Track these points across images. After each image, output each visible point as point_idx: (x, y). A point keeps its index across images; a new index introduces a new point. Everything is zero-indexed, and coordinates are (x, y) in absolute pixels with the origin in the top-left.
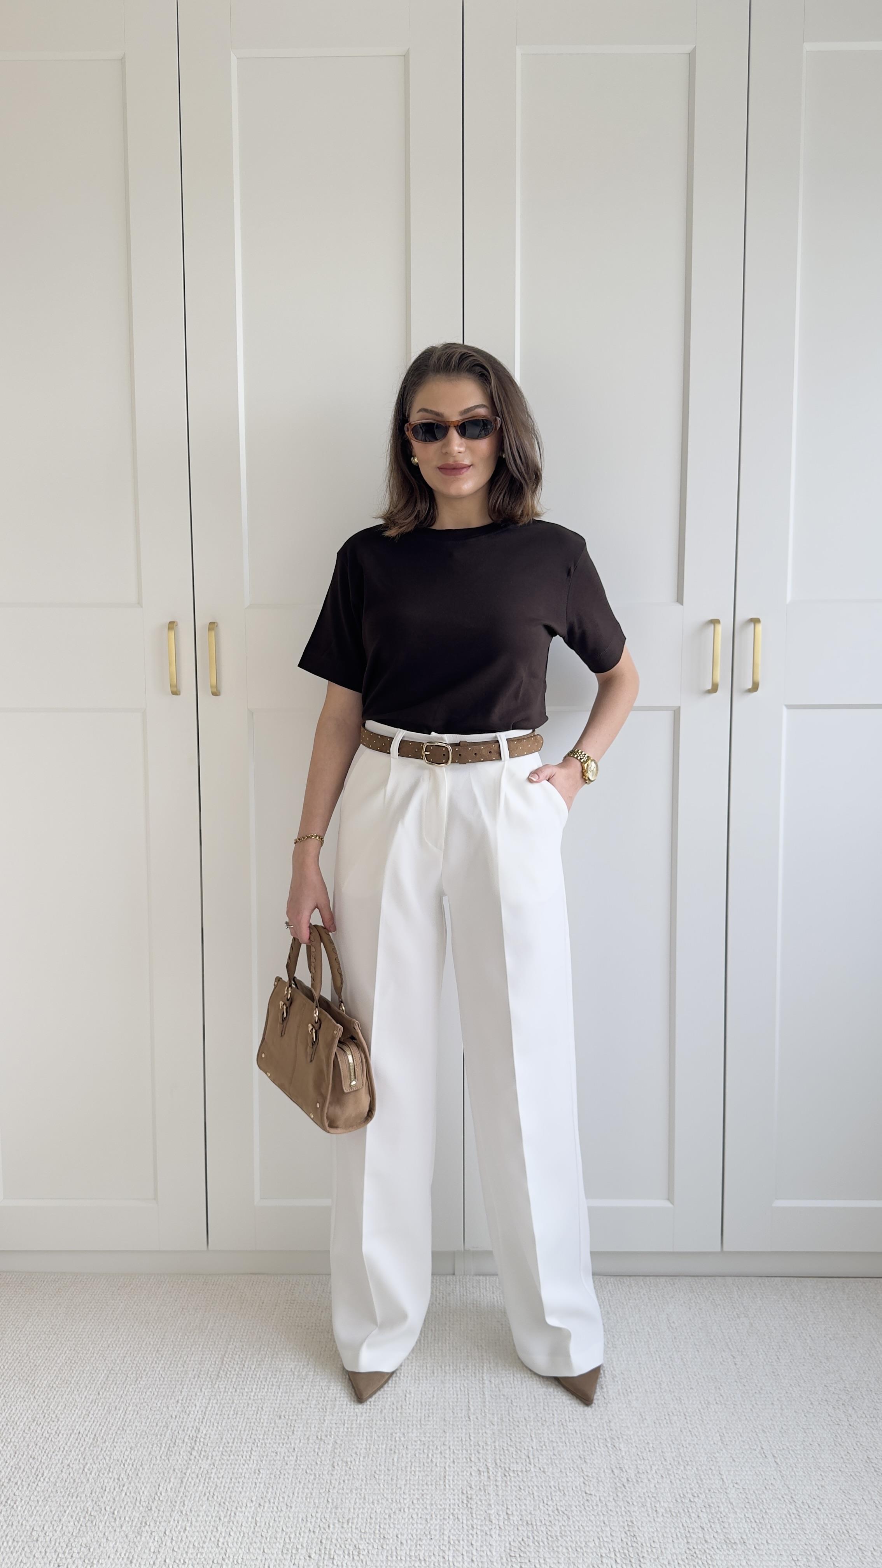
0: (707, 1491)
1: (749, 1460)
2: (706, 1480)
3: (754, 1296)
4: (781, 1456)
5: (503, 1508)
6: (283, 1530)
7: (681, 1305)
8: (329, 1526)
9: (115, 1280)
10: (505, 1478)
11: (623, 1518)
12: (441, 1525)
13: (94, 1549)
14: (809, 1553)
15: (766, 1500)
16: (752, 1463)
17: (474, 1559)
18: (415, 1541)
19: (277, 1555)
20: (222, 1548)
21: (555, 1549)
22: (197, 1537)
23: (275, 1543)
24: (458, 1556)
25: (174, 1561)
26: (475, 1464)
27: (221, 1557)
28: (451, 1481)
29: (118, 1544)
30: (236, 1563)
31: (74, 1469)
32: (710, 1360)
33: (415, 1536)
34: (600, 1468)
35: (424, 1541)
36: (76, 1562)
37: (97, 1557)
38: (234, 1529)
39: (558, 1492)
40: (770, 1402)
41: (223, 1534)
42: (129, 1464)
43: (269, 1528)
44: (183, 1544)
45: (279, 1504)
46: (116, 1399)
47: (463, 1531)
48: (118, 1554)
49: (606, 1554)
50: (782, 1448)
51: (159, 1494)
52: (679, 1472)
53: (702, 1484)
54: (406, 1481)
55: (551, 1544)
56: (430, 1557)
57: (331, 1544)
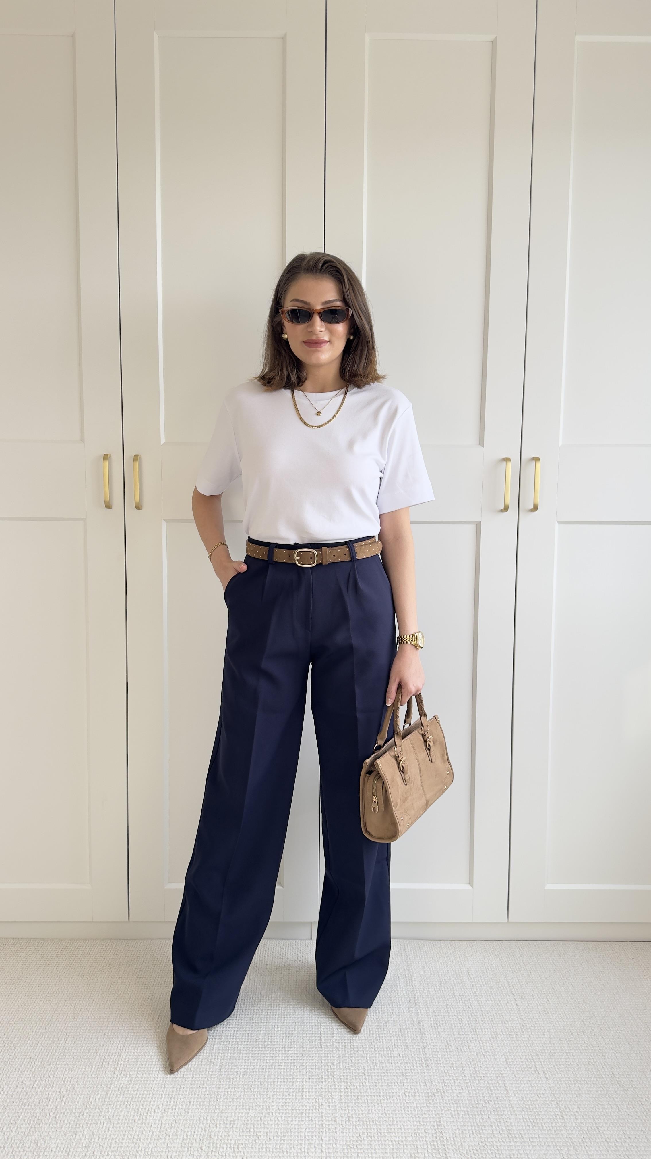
0: (495, 1099)
1: (526, 1076)
2: (495, 1090)
3: (532, 955)
4: (549, 1073)
5: (345, 1112)
6: (181, 1129)
7: (478, 962)
8: (216, 1126)
9: (59, 943)
10: (347, 1090)
11: (433, 1118)
12: (299, 1125)
13: (41, 1144)
14: (569, 1144)
15: (538, 1105)
16: (528, 1077)
17: (323, 1150)
18: (280, 1138)
19: (178, 1147)
20: (136, 1144)
21: (383, 1143)
22: (118, 1135)
23: (177, 1139)
24: (312, 1148)
25: (101, 1153)
26: (325, 1079)
27: (135, 1150)
28: (307, 1093)
29: (58, 1141)
30: (146, 1154)
31: (26, 1085)
32: (498, 1002)
33: (279, 1134)
34: (417, 1082)
35: (286, 1137)
36: (27, 1154)
37: (43, 1150)
38: (146, 1129)
39: (386, 1101)
40: (542, 1033)
41: (137, 1132)
42: (68, 1081)
43: (171, 1128)
44: (107, 1140)
45: (179, 1110)
46: (59, 1032)
47: (316, 1129)
48: (58, 1148)
49: (420, 1145)
50: (550, 1067)
51: (90, 1103)
52: (475, 1085)
53: (492, 1094)
54: (274, 1092)
55: (380, 1138)
56: (291, 1148)
57: (217, 1140)
